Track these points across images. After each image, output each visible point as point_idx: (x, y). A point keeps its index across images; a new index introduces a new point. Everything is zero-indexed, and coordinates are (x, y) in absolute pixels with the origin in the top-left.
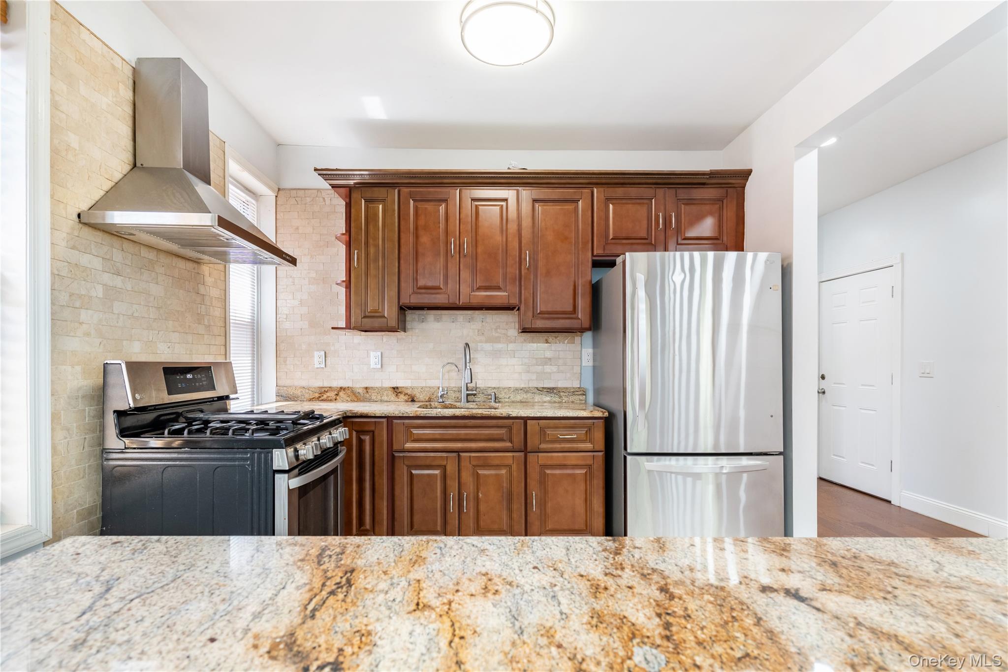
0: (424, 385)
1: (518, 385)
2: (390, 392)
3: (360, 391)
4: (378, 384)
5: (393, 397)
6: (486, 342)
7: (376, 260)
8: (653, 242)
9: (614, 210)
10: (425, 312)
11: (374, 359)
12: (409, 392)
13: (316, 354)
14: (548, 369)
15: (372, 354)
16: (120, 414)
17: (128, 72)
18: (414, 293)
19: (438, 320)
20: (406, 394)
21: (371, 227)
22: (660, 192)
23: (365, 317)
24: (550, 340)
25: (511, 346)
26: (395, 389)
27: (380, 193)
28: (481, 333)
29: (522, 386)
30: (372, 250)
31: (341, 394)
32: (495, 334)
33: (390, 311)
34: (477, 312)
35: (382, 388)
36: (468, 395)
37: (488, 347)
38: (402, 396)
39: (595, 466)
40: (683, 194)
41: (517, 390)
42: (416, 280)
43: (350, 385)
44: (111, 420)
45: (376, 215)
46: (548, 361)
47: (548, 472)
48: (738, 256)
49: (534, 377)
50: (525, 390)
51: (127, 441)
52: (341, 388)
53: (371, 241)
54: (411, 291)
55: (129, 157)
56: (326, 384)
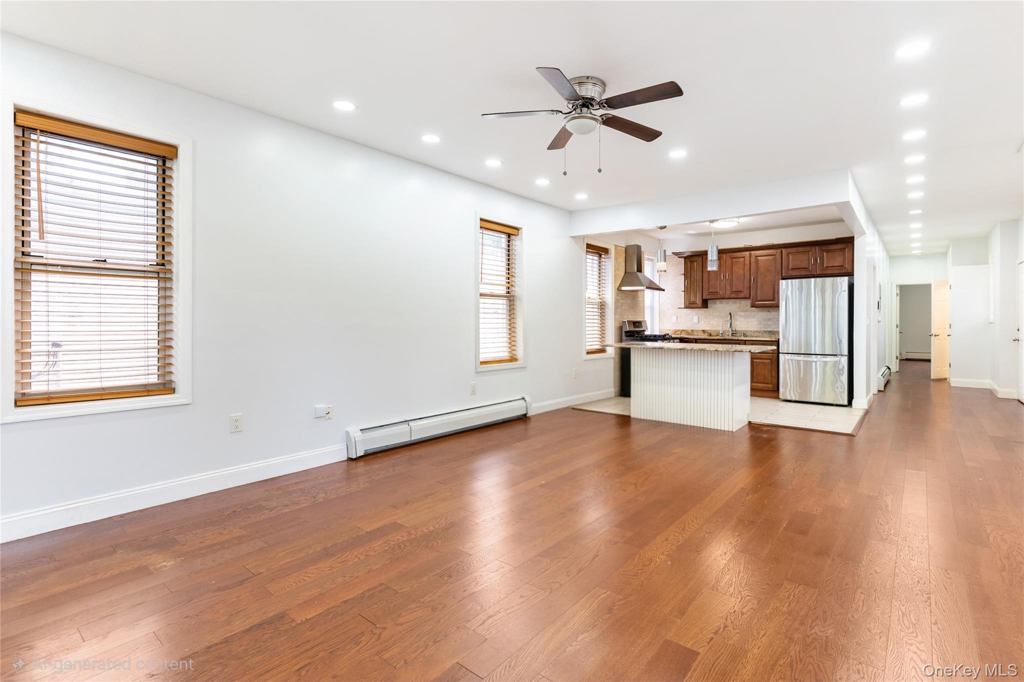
0: (715, 329)
1: (755, 330)
2: (701, 332)
3: (690, 331)
4: (697, 329)
5: (702, 334)
6: (742, 312)
7: (694, 283)
8: (810, 269)
9: (792, 258)
10: (715, 300)
11: (695, 319)
12: (709, 332)
13: (673, 317)
14: (770, 323)
15: (695, 317)
16: (626, 332)
17: (624, 249)
18: (708, 294)
19: (721, 303)
20: (708, 333)
21: (692, 271)
22: (813, 248)
23: (690, 304)
24: (770, 310)
25: (753, 313)
26: (703, 331)
27: (695, 259)
28: (739, 308)
29: (758, 330)
30: (692, 279)
31: (683, 332)
32: (746, 309)
33: (699, 302)
34: (737, 300)
35: (698, 330)
36: (732, 333)
37: (743, 314)
38: (706, 333)
39: (773, 359)
40: (824, 248)
41: (754, 331)
42: (708, 289)
43: (686, 329)
44: (624, 334)
45: (694, 267)
46: (770, 319)
47: (755, 360)
48: (823, 280)
49: (763, 326)
50: (759, 332)
51: (627, 338)
52: (683, 330)
53: (692, 277)
54: (707, 294)
55: (624, 271)
56: (677, 329)
